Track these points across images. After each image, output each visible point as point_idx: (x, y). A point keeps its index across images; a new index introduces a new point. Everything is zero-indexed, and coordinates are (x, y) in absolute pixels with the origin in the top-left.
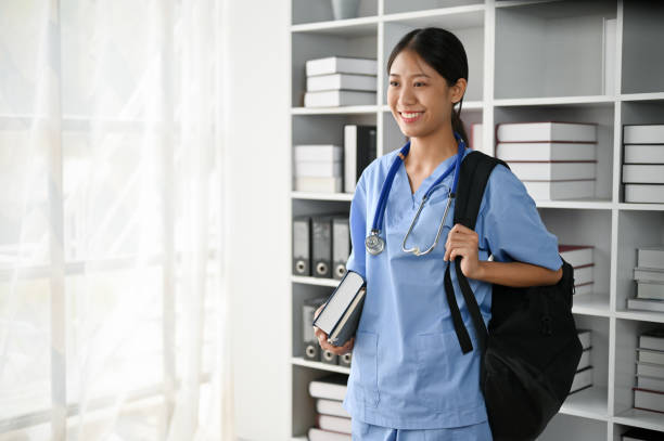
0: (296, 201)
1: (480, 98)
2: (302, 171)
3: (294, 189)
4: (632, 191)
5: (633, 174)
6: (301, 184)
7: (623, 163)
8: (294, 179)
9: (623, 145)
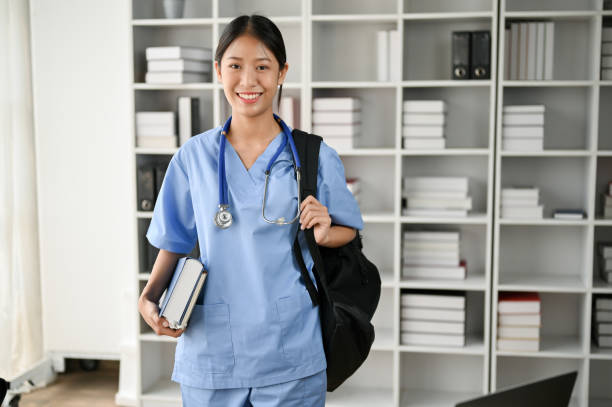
0: (140, 157)
1: (298, 80)
2: (143, 132)
3: (137, 145)
4: (408, 143)
5: (409, 132)
6: (142, 141)
7: (403, 125)
8: (137, 138)
9: (403, 113)
